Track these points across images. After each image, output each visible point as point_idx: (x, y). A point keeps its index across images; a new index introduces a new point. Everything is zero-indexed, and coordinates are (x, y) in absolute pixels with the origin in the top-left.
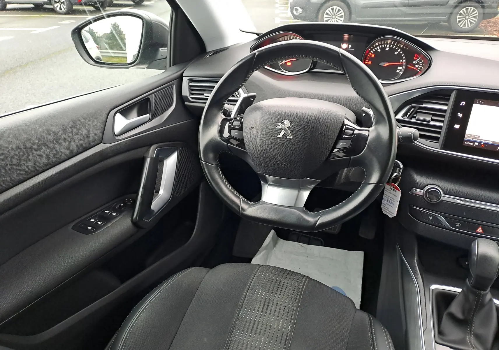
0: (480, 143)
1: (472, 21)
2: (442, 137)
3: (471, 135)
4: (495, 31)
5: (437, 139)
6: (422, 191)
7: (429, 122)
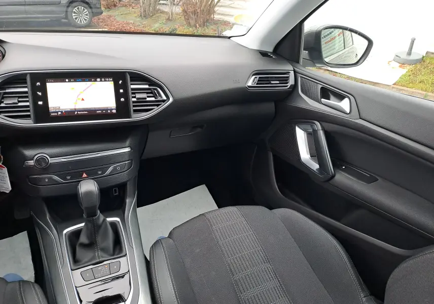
0: (62, 112)
1: (86, 18)
2: (31, 113)
3: (53, 107)
4: (105, 25)
5: (29, 116)
6: (32, 161)
7: (17, 104)
